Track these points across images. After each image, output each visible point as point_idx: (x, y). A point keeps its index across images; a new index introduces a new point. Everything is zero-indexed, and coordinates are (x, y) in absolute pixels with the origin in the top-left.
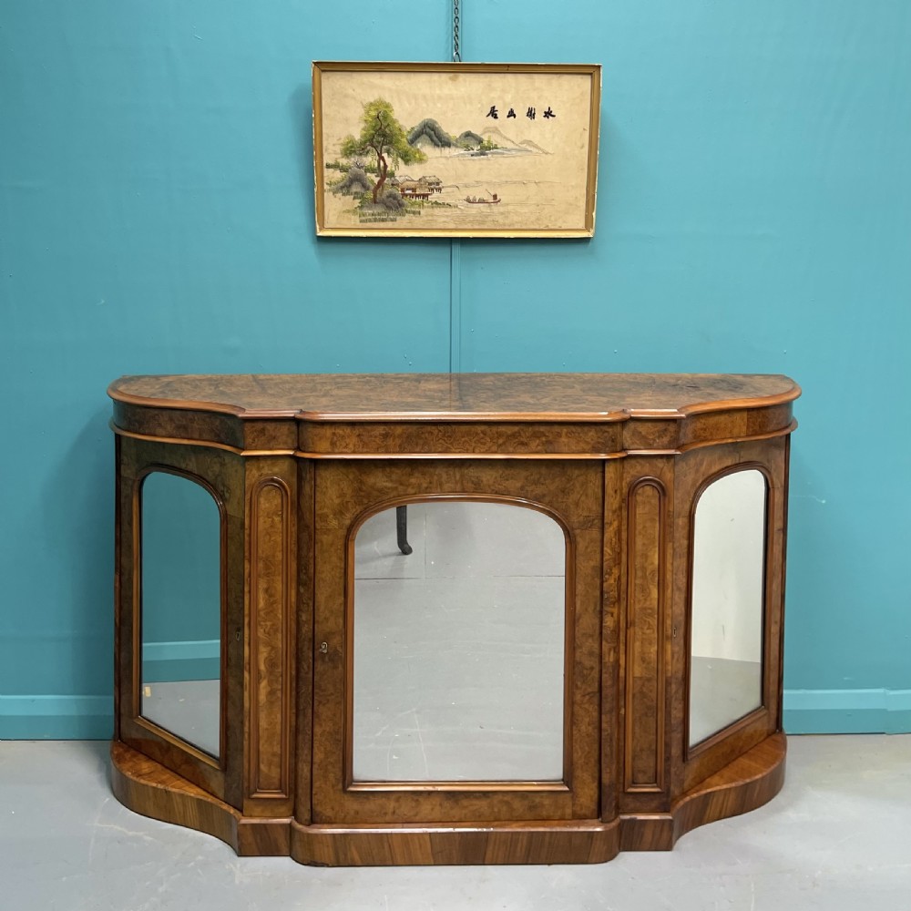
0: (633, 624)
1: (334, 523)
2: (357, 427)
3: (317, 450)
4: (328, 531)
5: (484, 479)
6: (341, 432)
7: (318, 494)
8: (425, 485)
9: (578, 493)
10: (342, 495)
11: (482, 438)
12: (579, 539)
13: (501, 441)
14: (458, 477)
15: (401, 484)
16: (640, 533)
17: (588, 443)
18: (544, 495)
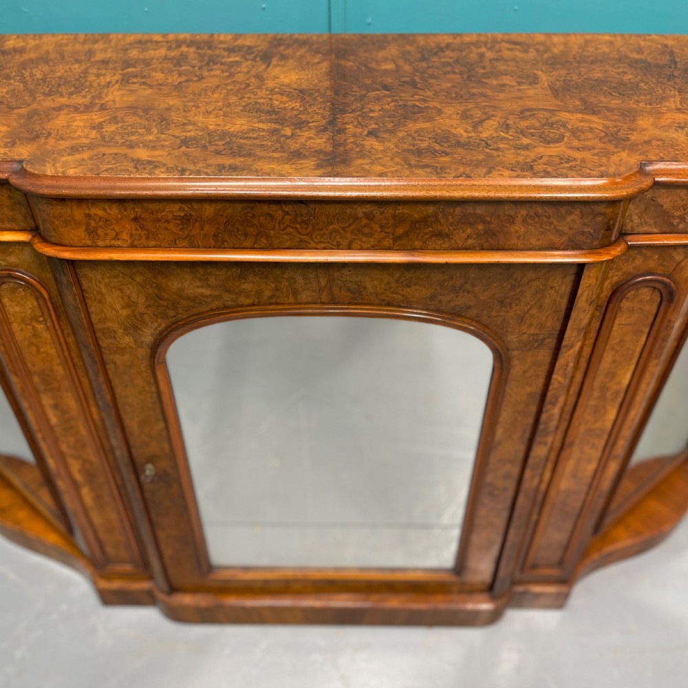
0: (572, 444)
1: (127, 340)
2: (129, 206)
3: (66, 242)
4: (121, 350)
5: (369, 285)
6: (100, 213)
7: (89, 302)
8: (267, 293)
9: (528, 304)
10: (130, 304)
11: (365, 226)
12: (515, 362)
13: (400, 231)
14: (323, 282)
15: (227, 291)
16: (612, 349)
17: (561, 233)
18: (469, 307)
